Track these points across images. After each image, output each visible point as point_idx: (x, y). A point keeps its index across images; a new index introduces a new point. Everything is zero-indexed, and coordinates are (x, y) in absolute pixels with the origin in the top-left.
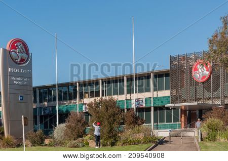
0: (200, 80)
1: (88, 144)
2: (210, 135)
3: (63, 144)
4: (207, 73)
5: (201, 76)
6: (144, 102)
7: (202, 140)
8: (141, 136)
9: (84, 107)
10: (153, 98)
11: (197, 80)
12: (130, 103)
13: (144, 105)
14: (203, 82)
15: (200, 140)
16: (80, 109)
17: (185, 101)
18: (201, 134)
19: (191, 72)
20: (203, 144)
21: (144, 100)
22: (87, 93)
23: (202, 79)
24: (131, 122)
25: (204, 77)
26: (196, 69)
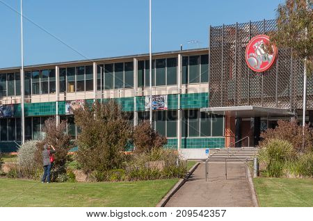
0: (258, 69)
1: (74, 177)
2: (272, 167)
3: (33, 174)
4: (271, 57)
5: (261, 62)
6: (166, 101)
7: (258, 175)
8: (160, 166)
9: (67, 106)
10: (181, 95)
11: (254, 68)
12: (144, 102)
13: (166, 106)
14: (263, 73)
15: (255, 175)
16: (60, 110)
17: (232, 102)
18: (258, 165)
19: (243, 55)
20: (260, 182)
21: (166, 98)
22: (72, 83)
23: (261, 67)
24: (145, 142)
25: (264, 64)
26: (252, 50)
